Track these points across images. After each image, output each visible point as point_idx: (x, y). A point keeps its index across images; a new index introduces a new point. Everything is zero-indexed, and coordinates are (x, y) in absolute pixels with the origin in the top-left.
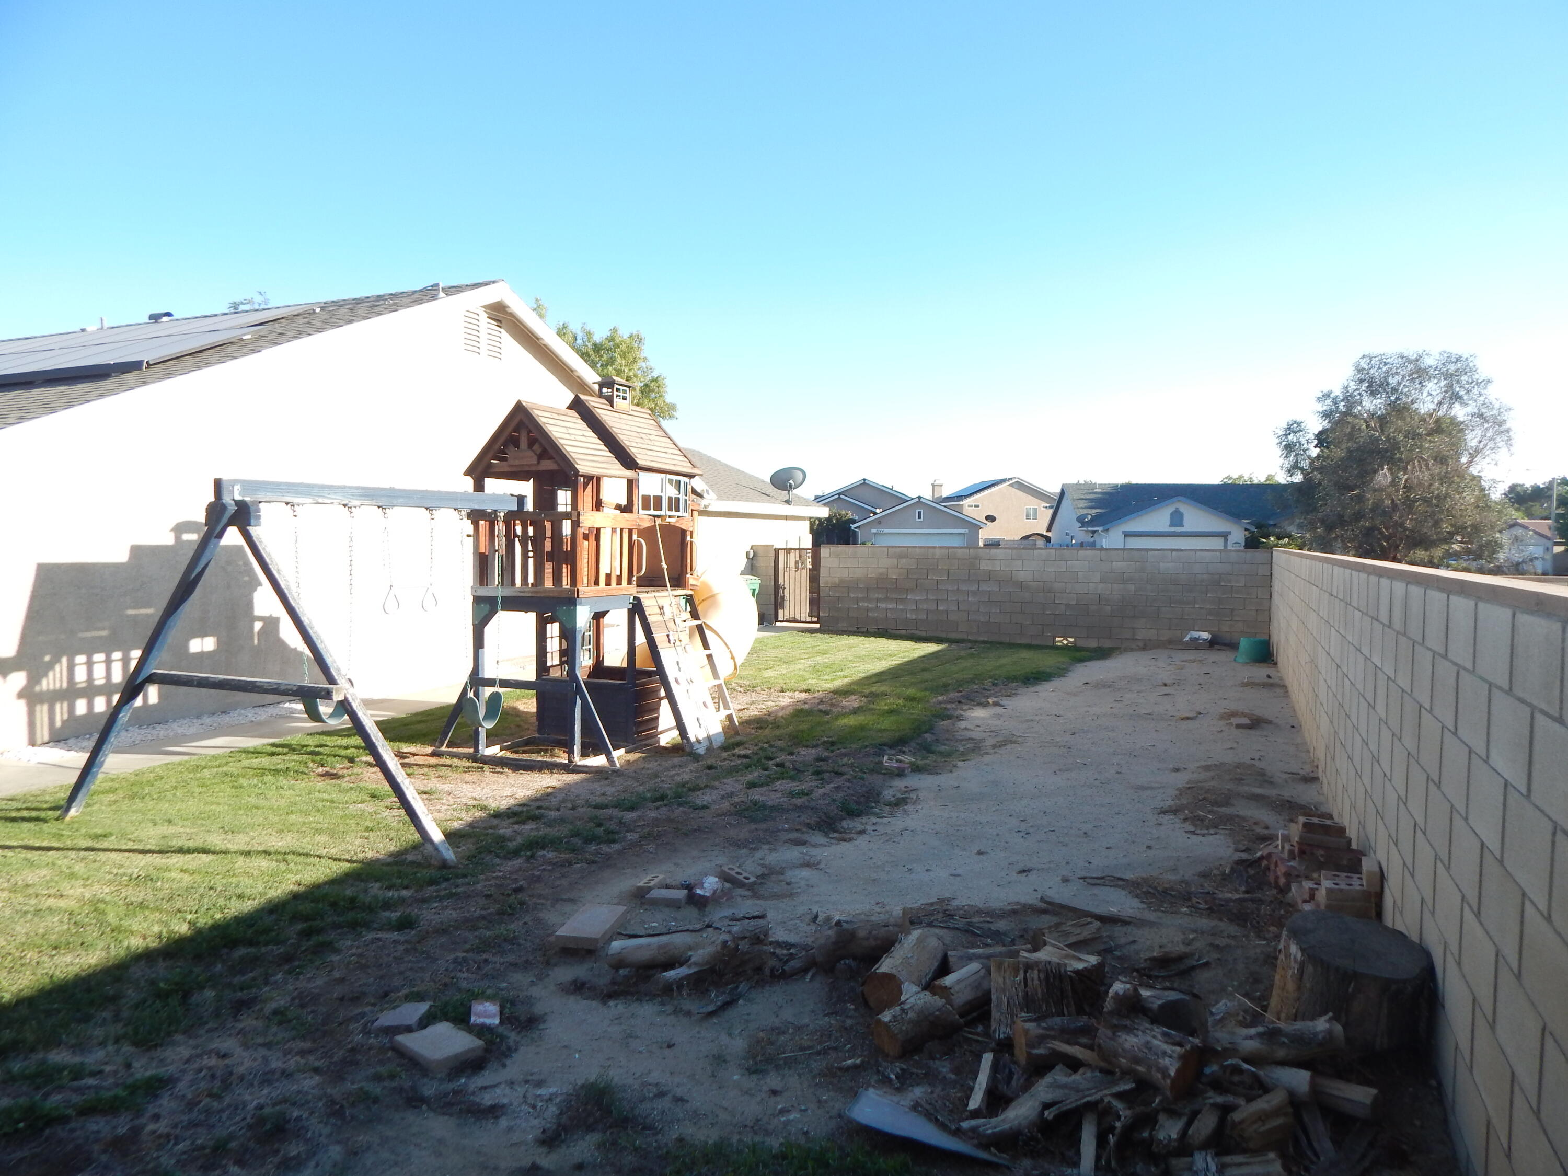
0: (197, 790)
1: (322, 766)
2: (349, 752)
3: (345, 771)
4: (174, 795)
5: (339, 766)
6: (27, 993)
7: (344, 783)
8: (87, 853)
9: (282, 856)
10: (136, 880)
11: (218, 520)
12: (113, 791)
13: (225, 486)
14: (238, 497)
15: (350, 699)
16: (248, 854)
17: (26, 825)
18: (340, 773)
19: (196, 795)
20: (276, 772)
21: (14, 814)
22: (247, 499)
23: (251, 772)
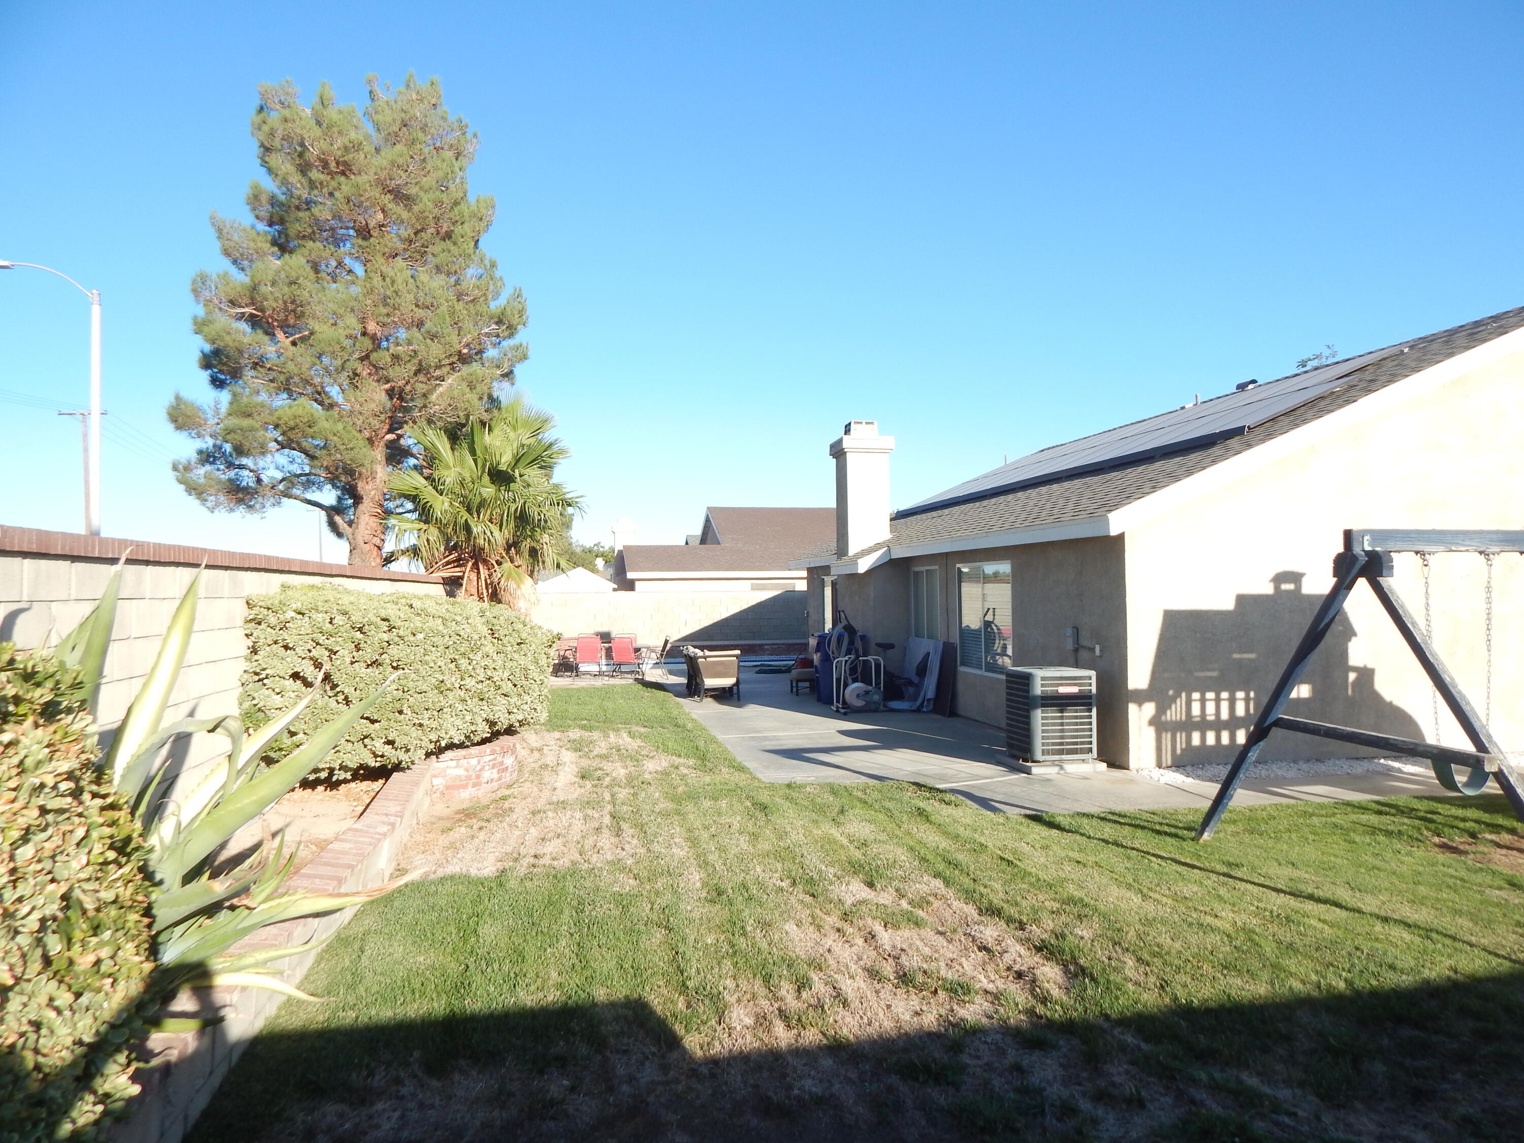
0: (1311, 837)
1: (1439, 835)
2: (1469, 825)
3: (1467, 847)
4: (1290, 838)
5: (1458, 840)
6: (1212, 1004)
7: (1469, 860)
8: (1226, 879)
9: (1427, 932)
10: (1275, 917)
11: (1348, 571)
12: (1234, 822)
13: (1355, 536)
14: (1368, 548)
15: (1506, 771)
16: (1385, 920)
17: (1168, 839)
18: (1461, 847)
19: (1310, 842)
20: (1388, 833)
21: (1158, 827)
22: (1378, 549)
23: (1361, 829)
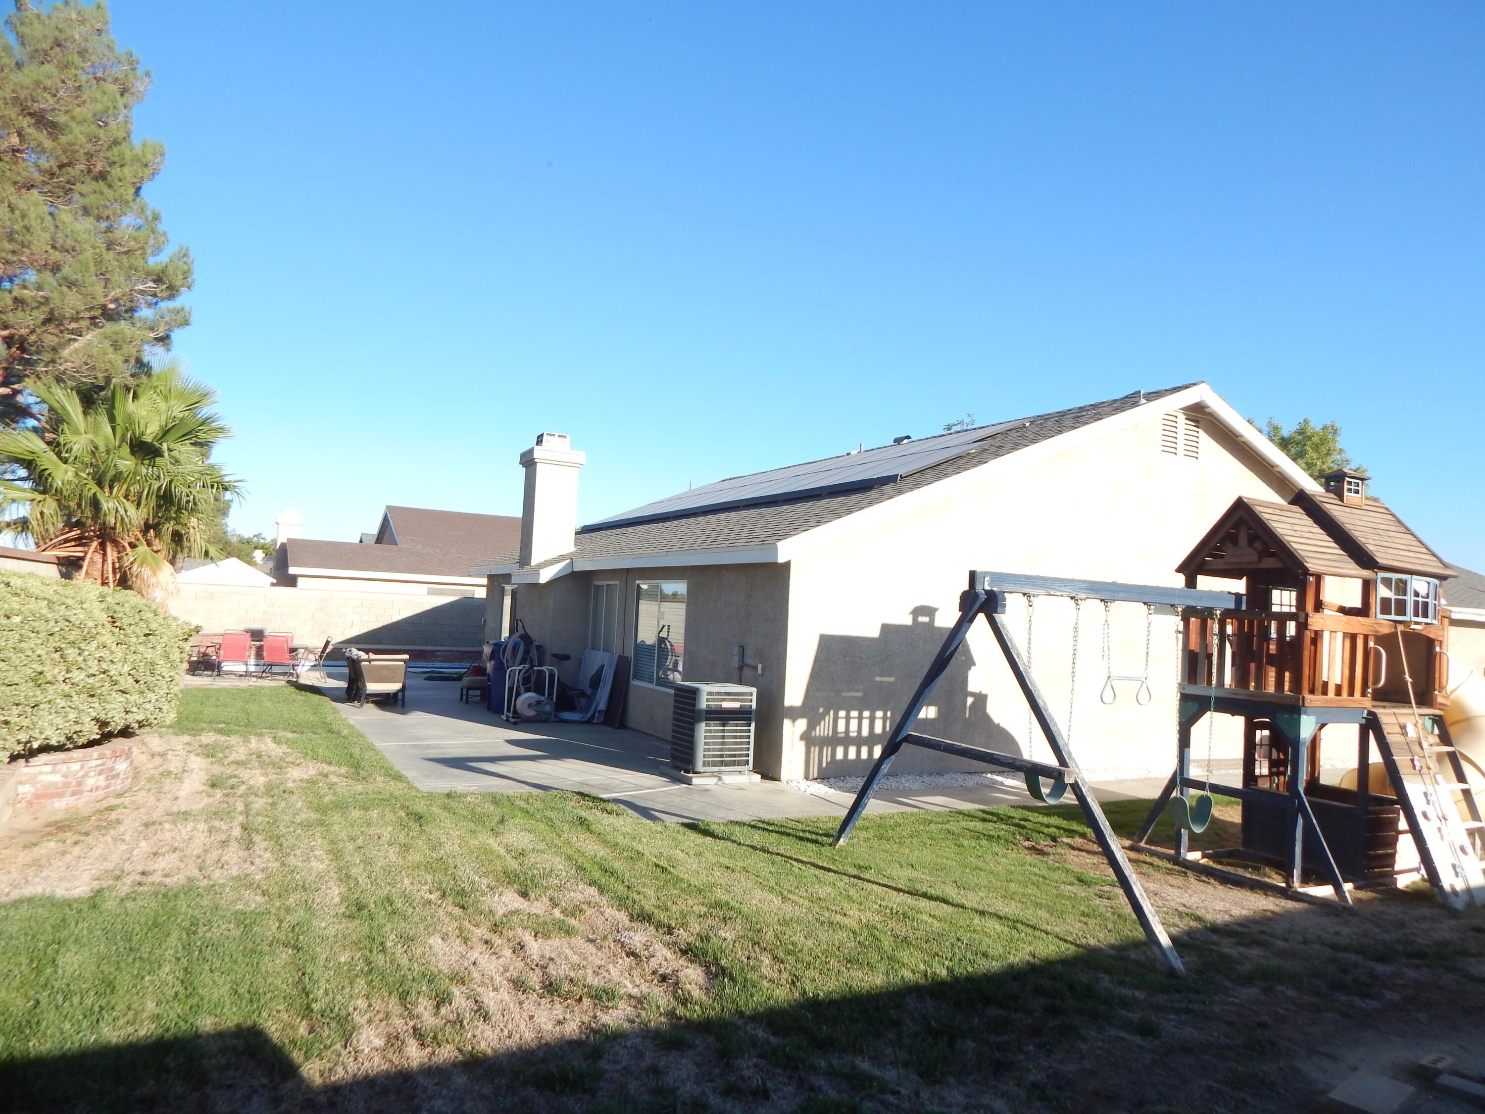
0: (929, 842)
1: (1028, 840)
2: (1052, 830)
3: (1049, 849)
4: (911, 842)
5: (1043, 843)
6: (835, 996)
7: (1050, 860)
8: (856, 881)
9: (1014, 923)
10: (894, 914)
11: (971, 606)
12: (867, 829)
13: (978, 576)
14: (987, 588)
15: (1080, 783)
16: (982, 913)
17: (809, 845)
18: (1045, 849)
19: (928, 846)
20: (990, 838)
21: (801, 834)
22: (995, 589)
23: (968, 834)
